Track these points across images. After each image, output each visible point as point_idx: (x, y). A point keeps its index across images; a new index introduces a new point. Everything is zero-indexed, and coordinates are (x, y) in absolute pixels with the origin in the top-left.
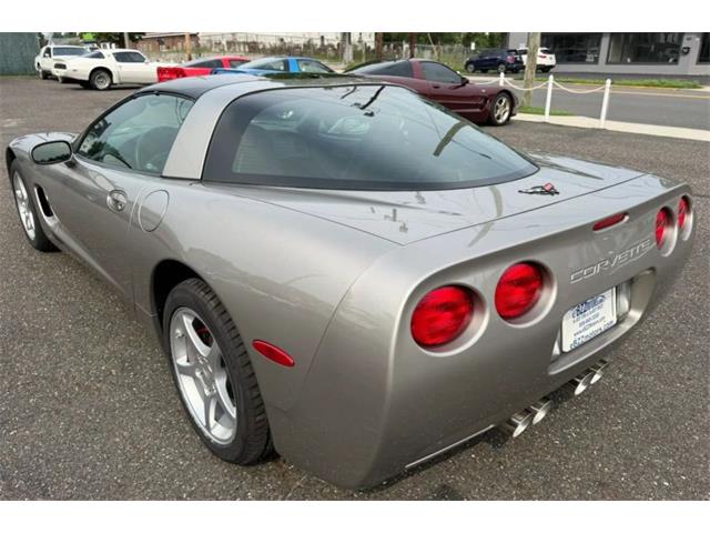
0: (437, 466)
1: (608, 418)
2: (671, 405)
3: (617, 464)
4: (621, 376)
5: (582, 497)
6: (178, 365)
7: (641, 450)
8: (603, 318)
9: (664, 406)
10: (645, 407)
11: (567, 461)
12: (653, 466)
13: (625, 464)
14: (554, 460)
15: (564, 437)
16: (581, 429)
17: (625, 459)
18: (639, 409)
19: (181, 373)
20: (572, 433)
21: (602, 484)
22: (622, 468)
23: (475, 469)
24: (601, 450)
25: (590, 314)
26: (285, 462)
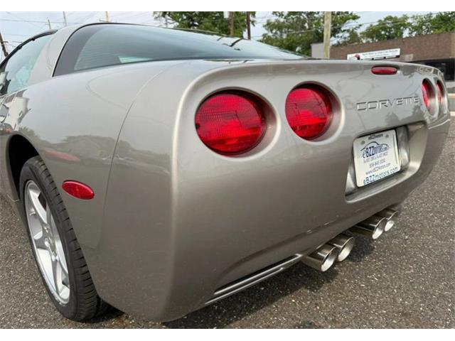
0: (262, 311)
1: (402, 265)
2: (449, 253)
3: (414, 298)
4: (407, 237)
5: (389, 326)
6: (35, 240)
7: (432, 286)
8: (389, 164)
9: (444, 254)
10: (429, 256)
11: (373, 298)
12: (444, 296)
13: (422, 297)
14: (362, 299)
15: (368, 281)
16: (381, 275)
17: (420, 293)
18: (425, 257)
19: (38, 247)
20: (374, 278)
21: (404, 314)
22: (420, 300)
23: (294, 310)
24: (399, 288)
25: (378, 157)
26: (127, 318)
